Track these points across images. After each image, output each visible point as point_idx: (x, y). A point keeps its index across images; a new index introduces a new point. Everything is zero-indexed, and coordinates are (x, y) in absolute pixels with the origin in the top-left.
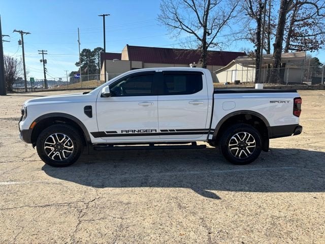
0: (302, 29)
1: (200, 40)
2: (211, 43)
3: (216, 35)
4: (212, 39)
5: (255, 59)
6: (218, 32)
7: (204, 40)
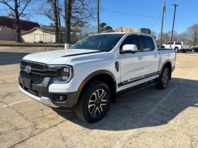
0: (76, 14)
1: (13, 9)
2: (21, 13)
3: (25, 8)
4: (22, 11)
5: (55, 28)
6: (26, 6)
7: (16, 10)
